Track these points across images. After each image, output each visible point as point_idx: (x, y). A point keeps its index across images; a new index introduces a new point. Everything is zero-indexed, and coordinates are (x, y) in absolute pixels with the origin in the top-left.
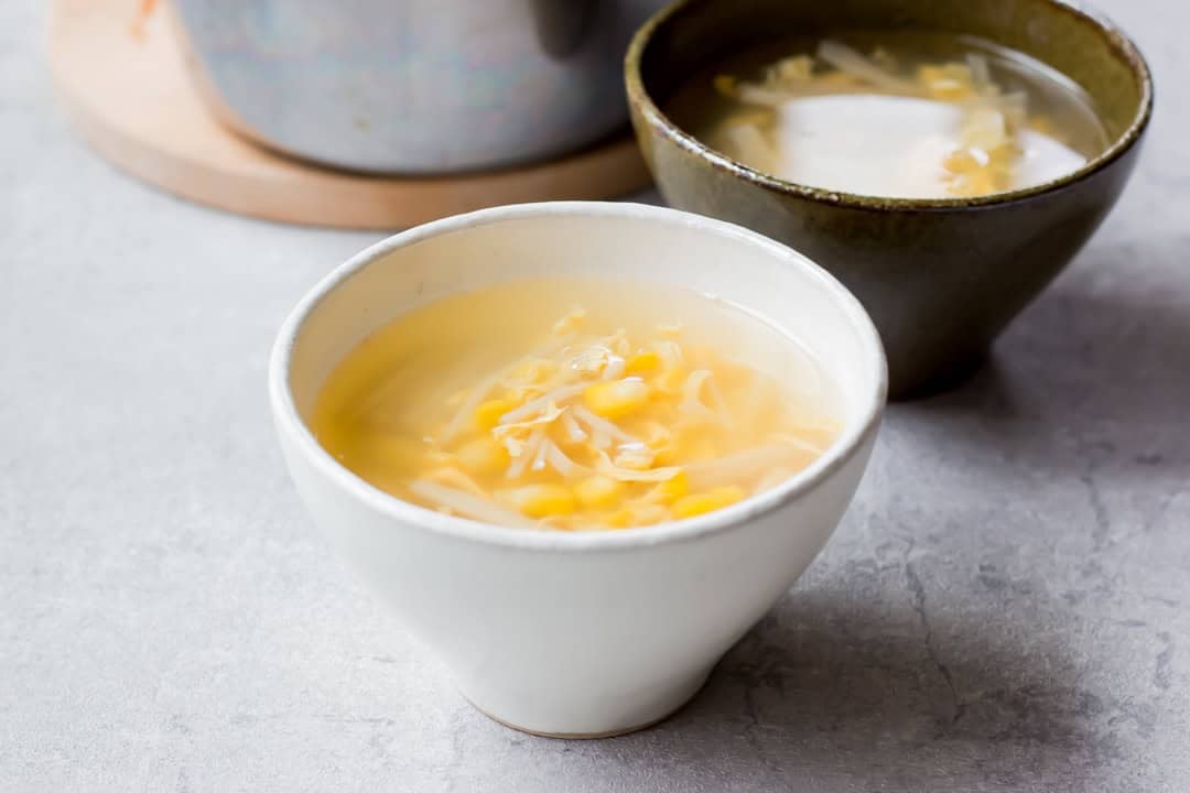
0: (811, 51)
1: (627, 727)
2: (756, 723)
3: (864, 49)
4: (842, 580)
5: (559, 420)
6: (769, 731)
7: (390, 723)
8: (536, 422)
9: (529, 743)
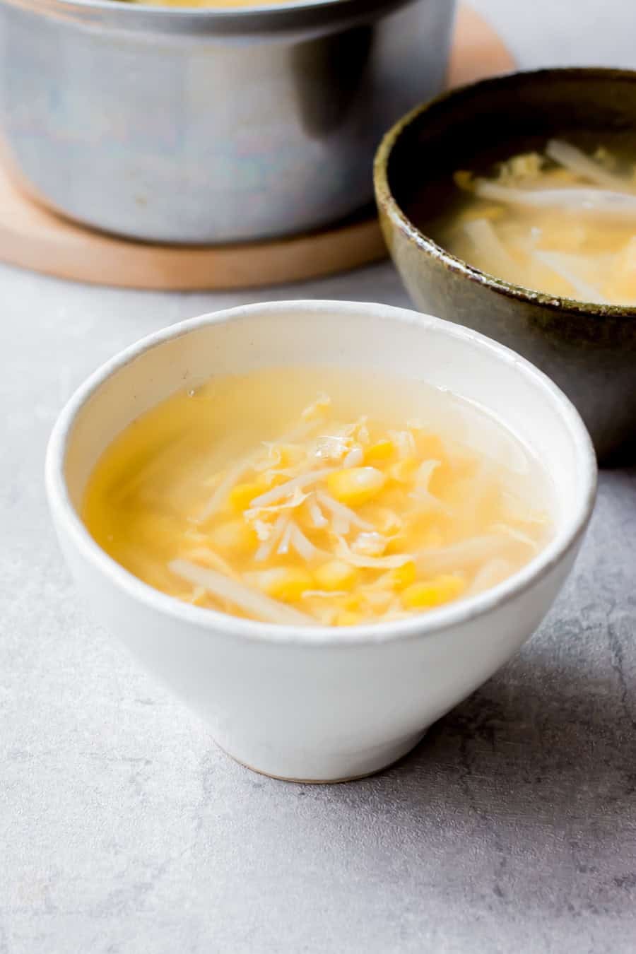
0: (540, 149)
1: (356, 775)
2: (469, 773)
3: (588, 150)
4: (550, 638)
5: (304, 504)
6: (481, 781)
7: (148, 762)
8: (283, 506)
9: (270, 786)
